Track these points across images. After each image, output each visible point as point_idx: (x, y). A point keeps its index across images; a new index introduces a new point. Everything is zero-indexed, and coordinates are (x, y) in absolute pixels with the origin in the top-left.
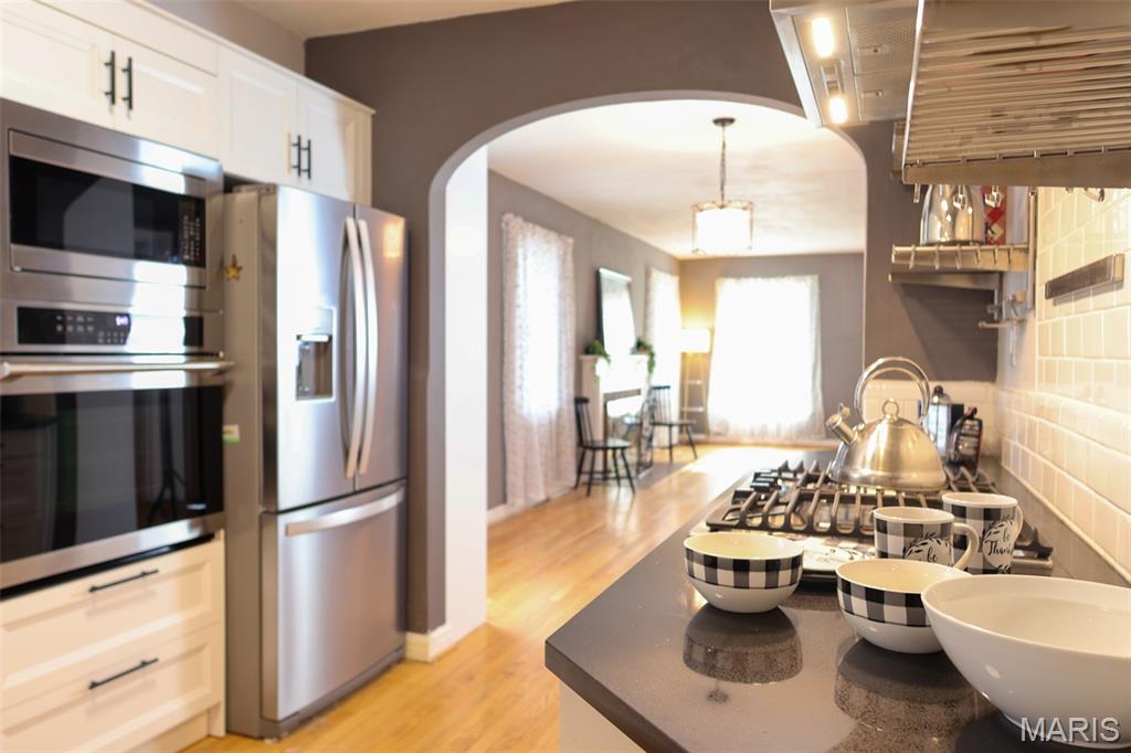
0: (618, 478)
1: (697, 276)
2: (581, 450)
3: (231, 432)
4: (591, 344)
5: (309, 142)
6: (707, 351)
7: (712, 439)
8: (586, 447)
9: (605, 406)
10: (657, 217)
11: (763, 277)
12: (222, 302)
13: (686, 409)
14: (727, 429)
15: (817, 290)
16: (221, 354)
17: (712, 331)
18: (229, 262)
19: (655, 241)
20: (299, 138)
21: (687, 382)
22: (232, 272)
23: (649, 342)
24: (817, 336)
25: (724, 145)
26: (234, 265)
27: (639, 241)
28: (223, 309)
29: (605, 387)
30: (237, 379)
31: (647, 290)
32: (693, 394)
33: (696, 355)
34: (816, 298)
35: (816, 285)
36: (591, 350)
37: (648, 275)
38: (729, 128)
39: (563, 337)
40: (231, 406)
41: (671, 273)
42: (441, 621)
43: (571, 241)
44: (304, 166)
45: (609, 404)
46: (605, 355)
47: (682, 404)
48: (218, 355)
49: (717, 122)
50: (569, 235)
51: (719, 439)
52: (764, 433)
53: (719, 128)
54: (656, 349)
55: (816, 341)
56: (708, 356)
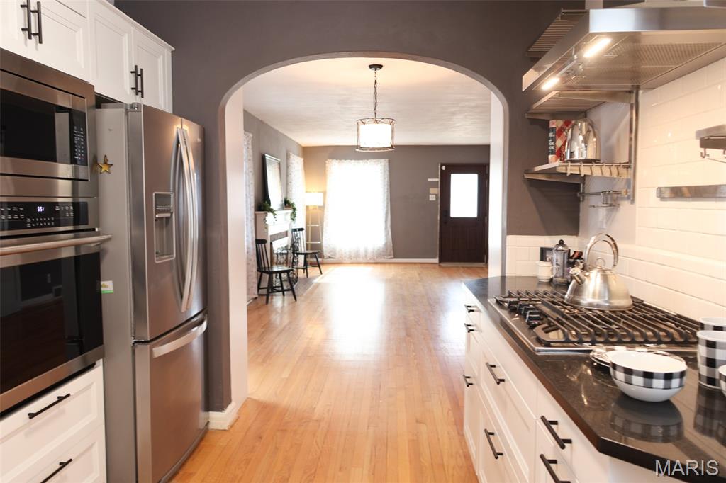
0: (283, 291)
1: (315, 157)
2: (259, 273)
3: (106, 286)
4: (262, 204)
5: (142, 70)
6: (322, 205)
7: (325, 261)
8: (262, 272)
9: (271, 243)
10: (301, 122)
11: (355, 159)
12: (96, 190)
13: (310, 242)
14: (335, 254)
15: (387, 168)
16: (97, 230)
17: (325, 193)
18: (101, 161)
19: (291, 136)
20: (136, 67)
21: (310, 225)
22: (104, 168)
23: (291, 201)
24: (387, 196)
25: (376, 82)
26: (106, 163)
27: (283, 134)
28: (97, 196)
29: (272, 231)
30: (110, 247)
31: (288, 167)
32: (314, 233)
33: (315, 208)
34: (387, 173)
35: (387, 164)
36: (262, 208)
37: (288, 157)
38: (379, 71)
39: (249, 200)
40: (105, 266)
41: (298, 155)
42: (229, 401)
43: (251, 135)
44: (139, 89)
45: (273, 242)
46: (272, 211)
47: (307, 240)
48: (94, 230)
49: (371, 67)
50: (250, 132)
51: (330, 260)
52: (357, 255)
53: (372, 71)
54: (296, 206)
55: (387, 199)
56: (322, 208)
